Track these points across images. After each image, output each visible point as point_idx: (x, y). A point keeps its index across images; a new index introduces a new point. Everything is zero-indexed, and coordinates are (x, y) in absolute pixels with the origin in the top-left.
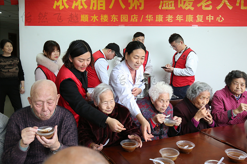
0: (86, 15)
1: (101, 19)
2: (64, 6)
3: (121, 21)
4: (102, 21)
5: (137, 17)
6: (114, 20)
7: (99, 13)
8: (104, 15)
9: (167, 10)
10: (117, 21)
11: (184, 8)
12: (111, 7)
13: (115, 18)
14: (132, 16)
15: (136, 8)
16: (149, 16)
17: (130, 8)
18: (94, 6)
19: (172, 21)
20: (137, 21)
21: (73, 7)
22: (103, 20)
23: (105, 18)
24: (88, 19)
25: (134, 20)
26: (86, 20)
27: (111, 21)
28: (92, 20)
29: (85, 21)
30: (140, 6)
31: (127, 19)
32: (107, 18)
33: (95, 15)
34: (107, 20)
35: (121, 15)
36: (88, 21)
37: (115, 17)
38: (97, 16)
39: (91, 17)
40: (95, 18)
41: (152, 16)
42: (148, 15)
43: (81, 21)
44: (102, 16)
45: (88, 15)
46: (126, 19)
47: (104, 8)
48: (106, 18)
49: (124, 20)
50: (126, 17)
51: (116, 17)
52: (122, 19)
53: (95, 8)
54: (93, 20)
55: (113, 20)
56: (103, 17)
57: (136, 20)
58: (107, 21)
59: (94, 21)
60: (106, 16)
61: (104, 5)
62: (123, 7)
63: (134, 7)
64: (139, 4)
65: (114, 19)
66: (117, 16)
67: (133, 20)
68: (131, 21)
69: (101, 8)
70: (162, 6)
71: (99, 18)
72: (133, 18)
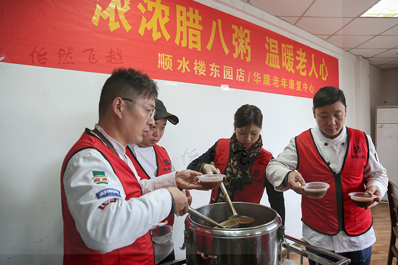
0: (169, 56)
1: (195, 69)
2: (120, 22)
3: (225, 78)
4: (196, 74)
5: (244, 74)
6: (214, 74)
7: (192, 55)
8: (199, 61)
9: (273, 68)
10: (219, 76)
11: (287, 69)
12: (209, 47)
13: (215, 70)
14: (238, 70)
15: (242, 58)
16: (256, 74)
17: (235, 56)
18: (181, 39)
19: (278, 86)
20: (243, 80)
21: (141, 31)
22: (198, 71)
23: (200, 68)
24: (171, 66)
25: (241, 78)
26: (168, 67)
27: (211, 75)
28: (179, 69)
29: (166, 69)
30: (246, 55)
31: (232, 74)
32: (205, 68)
33: (184, 58)
34: (205, 73)
35: (225, 67)
36: (172, 70)
37: (215, 68)
38: (188, 62)
39: (178, 61)
40: (184, 64)
41: (259, 74)
42: (255, 72)
43: (159, 67)
44: (196, 63)
45: (172, 56)
46: (230, 74)
47: (198, 47)
48: (203, 69)
49: (228, 76)
50: (231, 71)
51: (217, 69)
52: (226, 73)
53: (184, 44)
54: (182, 68)
55: (212, 73)
56: (198, 65)
58: (205, 75)
59: (183, 71)
60: (202, 64)
61: (198, 39)
62: (227, 51)
63: (239, 55)
64: (245, 52)
65: (214, 72)
66: (219, 67)
67: (239, 79)
68: (237, 79)
69: (195, 46)
70: (269, 62)
71: (191, 66)
72: (239, 74)
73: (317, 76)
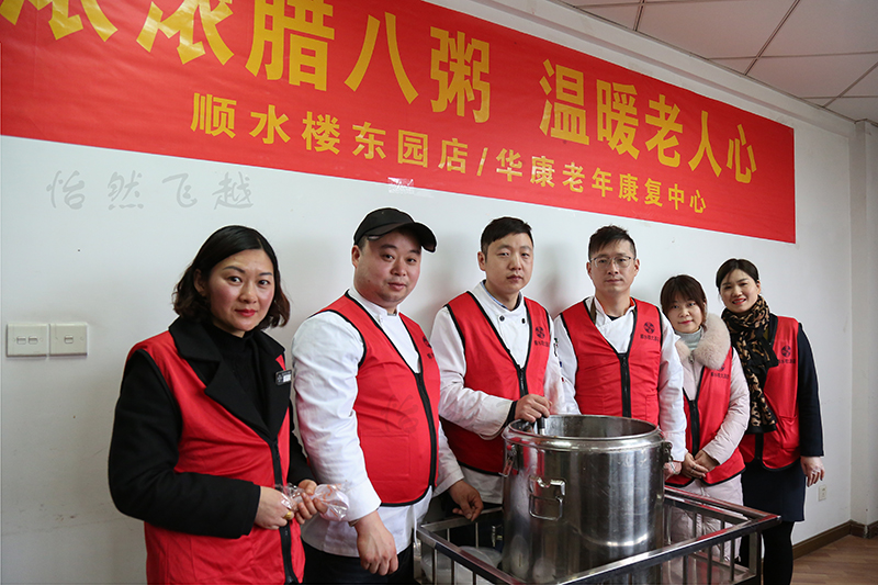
0: (226, 102)
1: (306, 135)
2: (84, 16)
3: (401, 160)
4: (309, 147)
5: (465, 154)
6: (366, 150)
7: (297, 102)
8: (320, 117)
9: (565, 141)
10: (383, 156)
11: (613, 145)
12: (354, 81)
13: (371, 141)
14: (445, 143)
15: (461, 112)
16: (507, 155)
17: (439, 106)
18: (267, 59)
19: (580, 190)
20: (462, 169)
21: (146, 41)
22: (314, 141)
23: (322, 132)
24: (231, 126)
25: (454, 164)
26: (222, 129)
27: (356, 152)
28: (254, 133)
29: (215, 133)
30: (476, 104)
31: (426, 150)
32: (337, 134)
33: (272, 108)
34: (336, 145)
35: (401, 133)
36: (232, 135)
37: (372, 136)
38: (284, 118)
39: (254, 114)
40: (271, 123)
41: (518, 156)
42: (504, 151)
43: (193, 127)
44: (309, 121)
45: (234, 103)
46: (420, 151)
47: (320, 81)
48: (331, 136)
49: (411, 157)
50: (422, 144)
51: (377, 137)
52: (405, 149)
53: (274, 72)
54: (264, 133)
55: (361, 147)
56: (316, 127)
57: (459, 164)
58: (336, 151)
59: (269, 140)
60: (329, 125)
61: (320, 62)
62: (410, 94)
63: (452, 105)
64: (471, 97)
65: (366, 145)
66: (383, 132)
67: (449, 164)
68: (441, 166)
69: (308, 78)
70: (552, 124)
71: (294, 127)
72: (450, 154)
73: (717, 170)
